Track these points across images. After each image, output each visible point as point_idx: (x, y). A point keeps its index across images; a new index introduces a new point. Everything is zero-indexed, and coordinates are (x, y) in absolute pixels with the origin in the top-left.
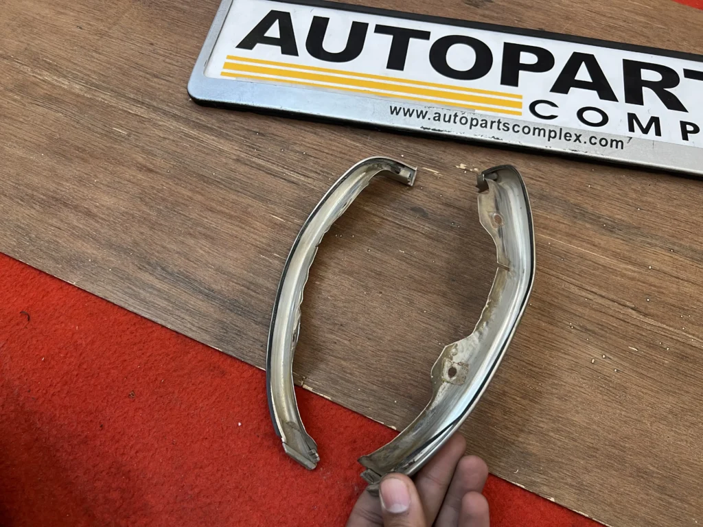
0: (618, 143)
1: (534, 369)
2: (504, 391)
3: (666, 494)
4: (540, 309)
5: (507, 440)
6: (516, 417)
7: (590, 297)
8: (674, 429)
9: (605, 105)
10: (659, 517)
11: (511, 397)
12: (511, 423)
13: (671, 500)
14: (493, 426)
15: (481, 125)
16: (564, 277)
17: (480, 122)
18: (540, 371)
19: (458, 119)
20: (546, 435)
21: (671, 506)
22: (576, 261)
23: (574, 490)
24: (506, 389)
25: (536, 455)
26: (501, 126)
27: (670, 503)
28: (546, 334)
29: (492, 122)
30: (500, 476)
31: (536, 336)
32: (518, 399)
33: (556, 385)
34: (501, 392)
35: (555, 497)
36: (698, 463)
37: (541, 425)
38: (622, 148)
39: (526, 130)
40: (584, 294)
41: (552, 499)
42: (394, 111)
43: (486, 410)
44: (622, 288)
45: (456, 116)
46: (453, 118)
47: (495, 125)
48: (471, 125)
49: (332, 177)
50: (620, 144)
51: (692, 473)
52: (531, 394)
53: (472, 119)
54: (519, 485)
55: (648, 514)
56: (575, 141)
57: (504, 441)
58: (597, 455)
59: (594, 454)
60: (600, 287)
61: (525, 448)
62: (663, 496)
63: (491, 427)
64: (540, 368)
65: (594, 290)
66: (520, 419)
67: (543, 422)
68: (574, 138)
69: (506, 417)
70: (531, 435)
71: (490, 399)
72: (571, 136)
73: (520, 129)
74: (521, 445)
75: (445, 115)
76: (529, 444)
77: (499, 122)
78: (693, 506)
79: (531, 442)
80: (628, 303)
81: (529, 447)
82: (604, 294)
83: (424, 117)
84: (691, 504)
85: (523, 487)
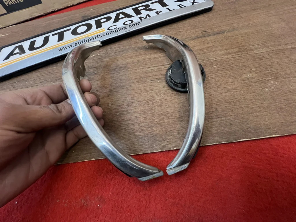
0: (138, 23)
1: (144, 102)
2: (135, 116)
3: (219, 118)
4: (137, 81)
5: (144, 135)
6: (145, 124)
7: (153, 68)
8: (206, 93)
9: (131, 19)
10: (222, 129)
11: (139, 117)
12: (143, 127)
13: (222, 119)
14: (136, 132)
15: (92, 40)
16: (141, 68)
17: (91, 39)
18: (146, 101)
19: (83, 42)
20: (159, 123)
21: (224, 121)
22: (143, 61)
23: (182, 139)
24: (136, 115)
25: (159, 134)
26: (99, 37)
27: (223, 120)
28: (143, 88)
29: (95, 37)
30: (148, 152)
31: (139, 91)
32: (142, 116)
33: (155, 103)
34: (134, 117)
35: (176, 147)
36: (223, 99)
37: (156, 120)
38: (140, 24)
39: (107, 34)
40: (150, 69)
41: (175, 149)
42: (61, 50)
43: (131, 128)
44: (162, 61)
45: (82, 41)
46: (81, 42)
47: (97, 37)
48: (89, 41)
49: (46, 81)
50: (139, 23)
51: (223, 104)
52: (146, 111)
53: (88, 40)
54: (158, 151)
55: (217, 130)
56: (125, 29)
57: (143, 136)
58: (184, 119)
59: (182, 119)
60: (154, 64)
61: (154, 133)
62: (218, 119)
63: (136, 134)
64: (146, 100)
65: (153, 66)
66: (146, 123)
67: (156, 119)
68: (124, 28)
69: (140, 126)
70: (154, 127)
71: (131, 122)
72: (122, 29)
73: (105, 34)
74: (151, 134)
75: (78, 43)
76: (155, 131)
77: (97, 36)
78: (232, 116)
79: (155, 130)
80: (166, 64)
81: (154, 132)
82: (157, 65)
83: (71, 47)
84: (231, 116)
85: (160, 151)
